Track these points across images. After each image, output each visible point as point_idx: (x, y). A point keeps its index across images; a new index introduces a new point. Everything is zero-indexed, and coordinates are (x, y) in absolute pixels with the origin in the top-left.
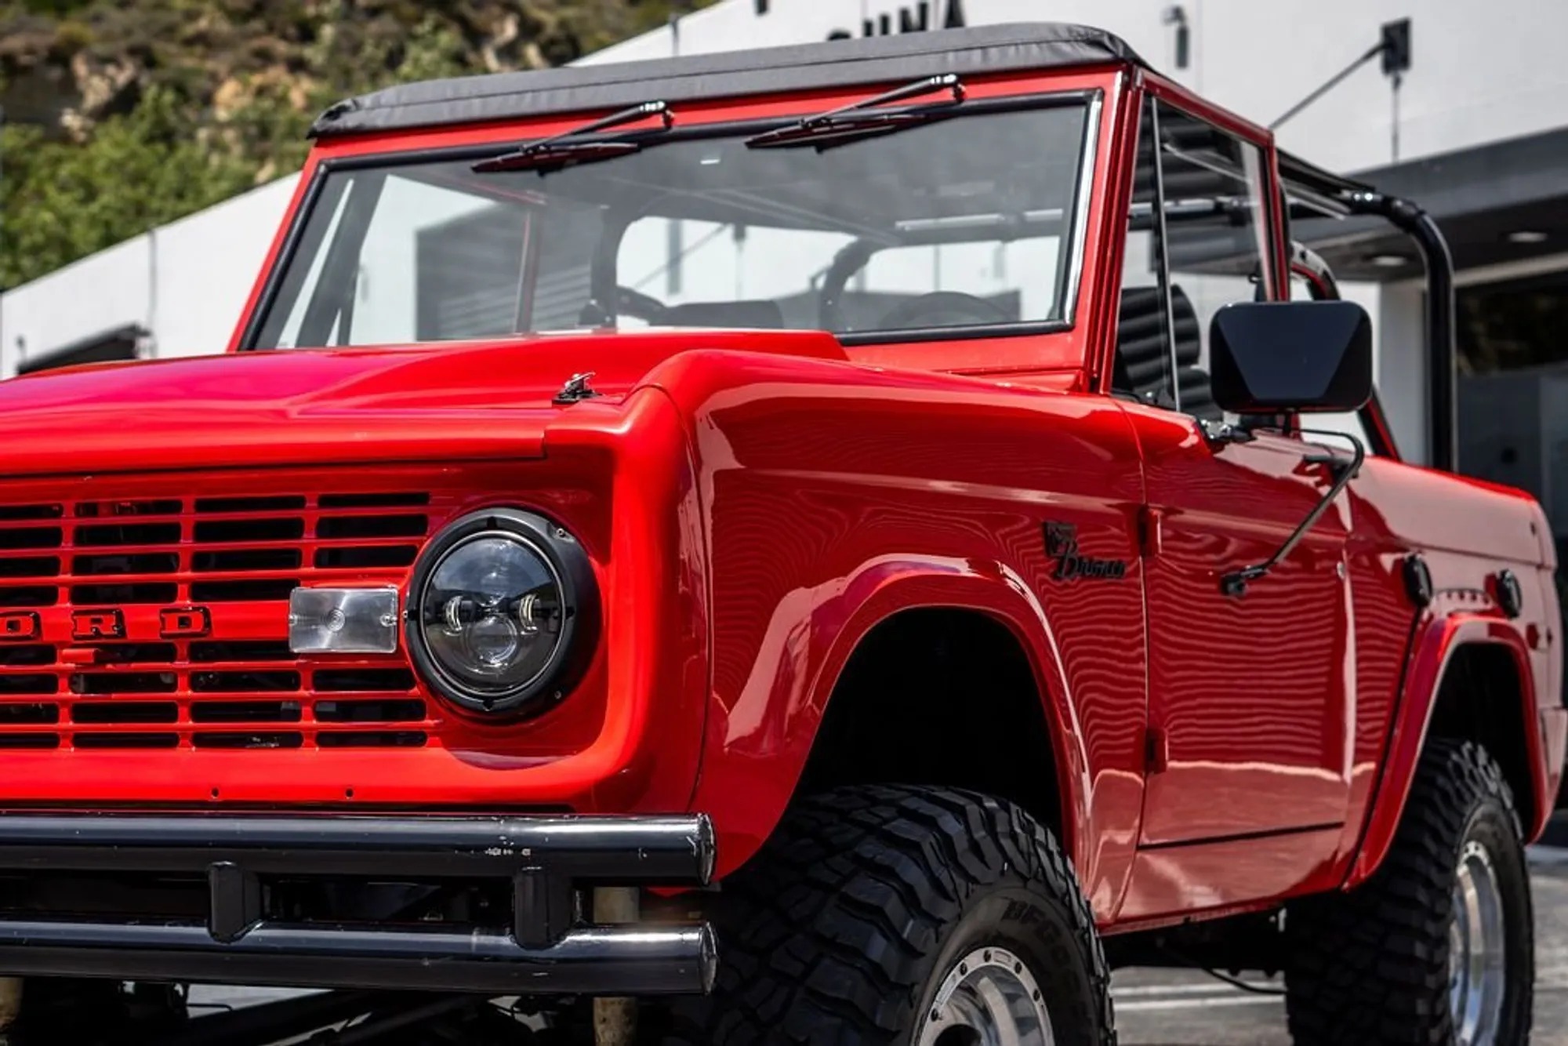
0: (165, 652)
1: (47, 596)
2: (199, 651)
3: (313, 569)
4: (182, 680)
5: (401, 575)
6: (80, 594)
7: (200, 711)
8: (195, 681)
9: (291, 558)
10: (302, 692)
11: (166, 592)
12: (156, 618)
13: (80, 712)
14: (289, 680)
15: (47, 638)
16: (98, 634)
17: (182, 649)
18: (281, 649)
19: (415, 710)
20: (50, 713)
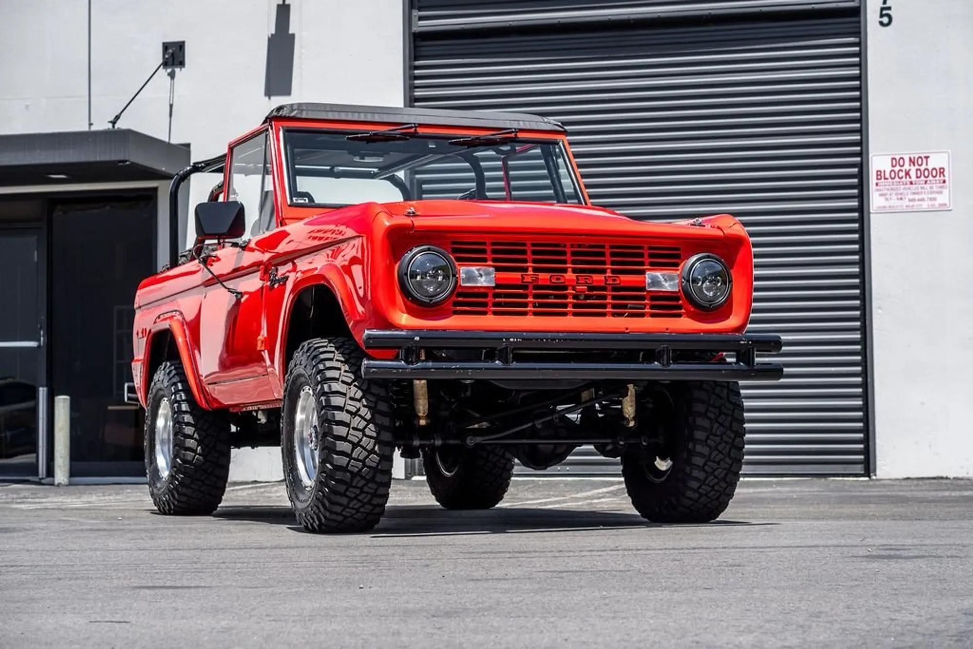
0: (604, 289)
1: (565, 270)
2: (615, 289)
3: (649, 267)
4: (610, 297)
5: (678, 270)
6: (574, 271)
7: (614, 306)
8: (614, 297)
9: (642, 264)
10: (646, 301)
11: (603, 271)
12: (603, 278)
13: (575, 306)
14: (643, 298)
15: (566, 283)
16: (587, 283)
17: (609, 288)
18: (643, 289)
19: (679, 307)
20: (565, 306)
